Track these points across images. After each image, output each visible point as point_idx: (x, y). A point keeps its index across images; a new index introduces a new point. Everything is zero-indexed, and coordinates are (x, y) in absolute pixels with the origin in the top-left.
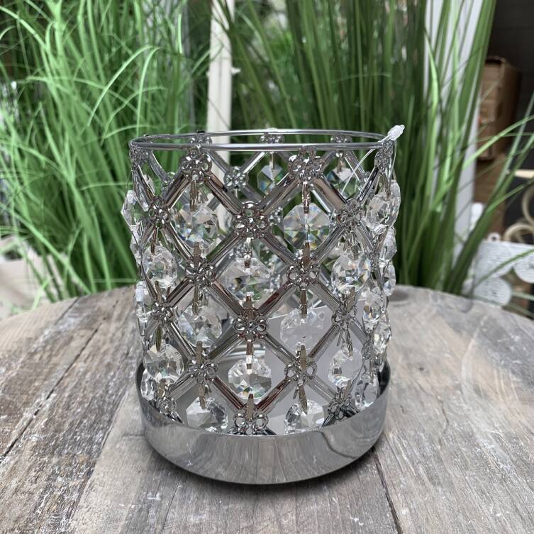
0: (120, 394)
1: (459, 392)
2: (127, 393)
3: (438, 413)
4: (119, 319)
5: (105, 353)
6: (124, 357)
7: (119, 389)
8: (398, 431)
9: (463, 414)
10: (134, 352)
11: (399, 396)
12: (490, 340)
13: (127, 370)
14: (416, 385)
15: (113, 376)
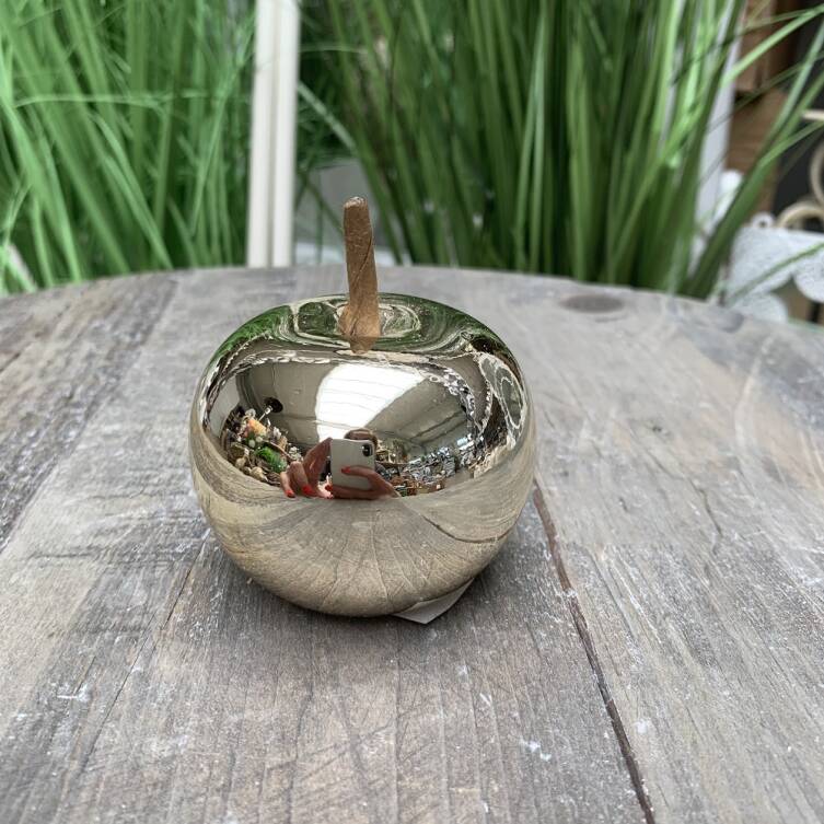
0: (40, 472)
1: (734, 473)
2: (55, 471)
3: (697, 513)
4: (65, 335)
5: (25, 396)
6: (62, 403)
7: (41, 463)
8: (617, 548)
9: (749, 515)
10: (85, 394)
11: (615, 480)
12: (783, 378)
13: (62, 429)
14: (647, 458)
15: (32, 440)
